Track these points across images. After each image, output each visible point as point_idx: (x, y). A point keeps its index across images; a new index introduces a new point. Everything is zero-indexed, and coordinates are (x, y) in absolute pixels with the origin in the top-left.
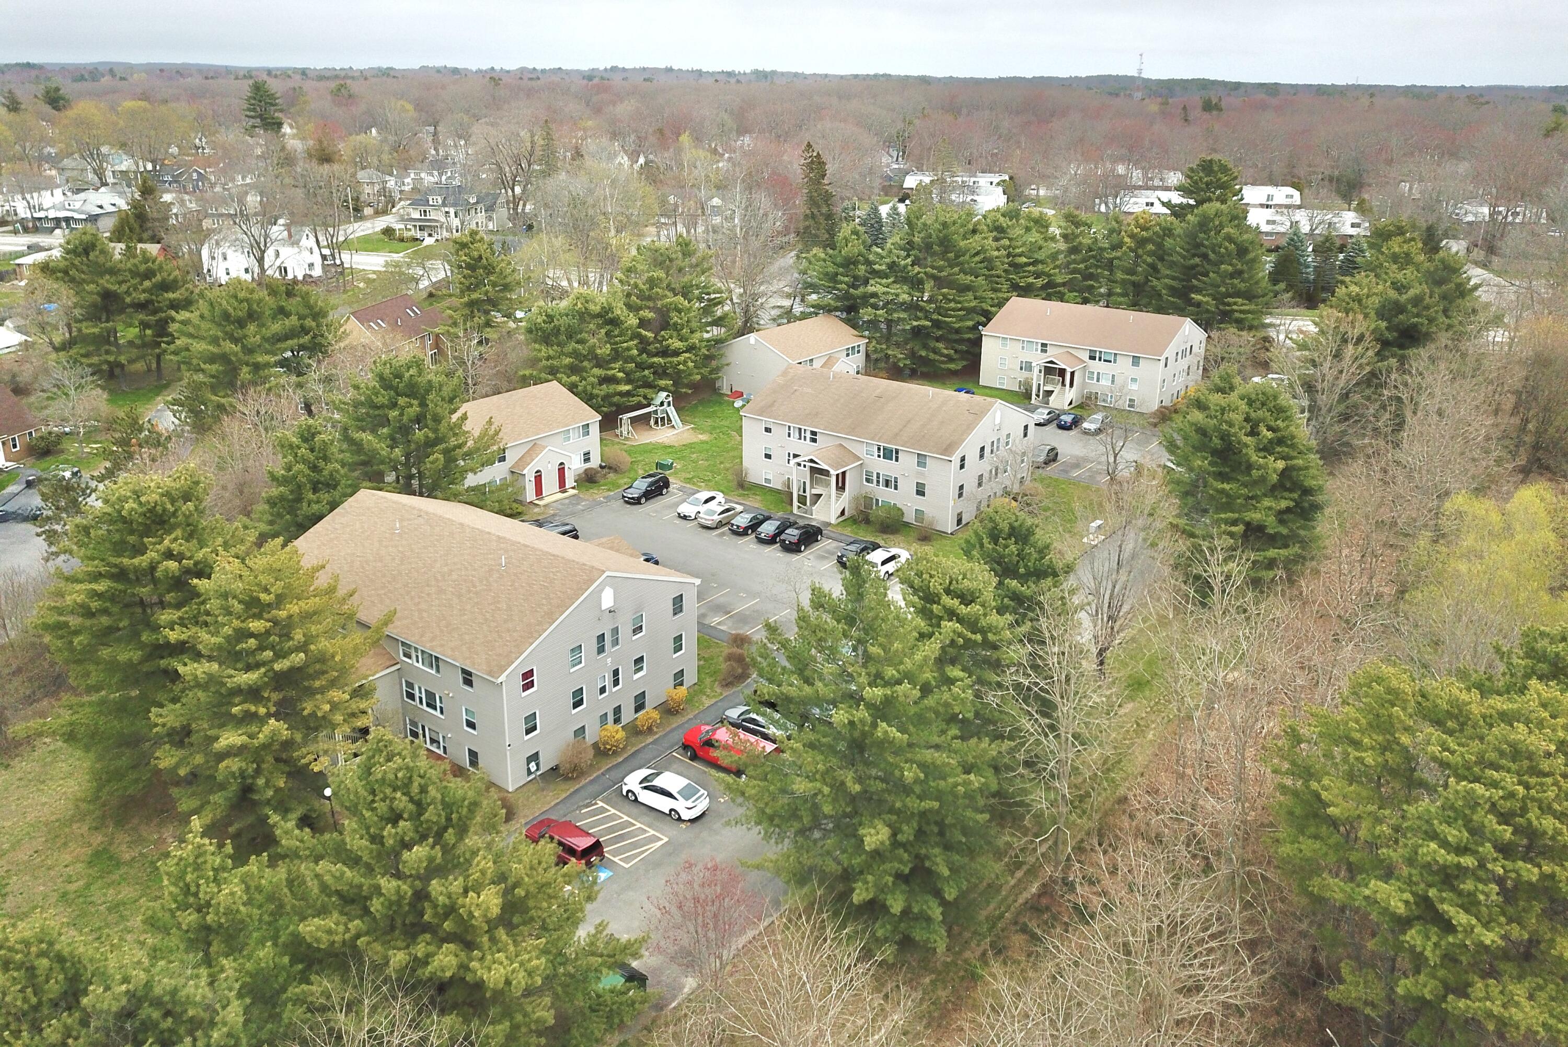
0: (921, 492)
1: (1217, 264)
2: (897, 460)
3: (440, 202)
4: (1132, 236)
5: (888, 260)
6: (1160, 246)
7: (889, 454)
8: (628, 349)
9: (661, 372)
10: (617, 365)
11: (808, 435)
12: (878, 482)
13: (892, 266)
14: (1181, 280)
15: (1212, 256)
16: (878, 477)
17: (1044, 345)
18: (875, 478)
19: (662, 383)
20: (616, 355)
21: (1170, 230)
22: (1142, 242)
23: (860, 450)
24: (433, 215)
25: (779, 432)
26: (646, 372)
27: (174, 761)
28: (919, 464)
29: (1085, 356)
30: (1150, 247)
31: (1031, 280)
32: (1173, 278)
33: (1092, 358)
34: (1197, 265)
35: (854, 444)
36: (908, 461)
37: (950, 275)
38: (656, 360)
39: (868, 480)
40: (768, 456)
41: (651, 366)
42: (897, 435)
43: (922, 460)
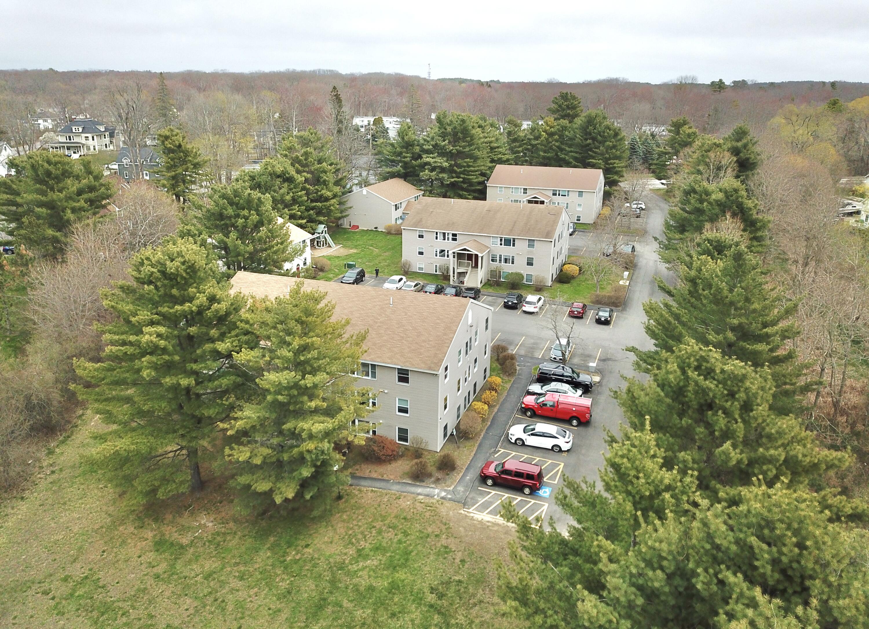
0: (530, 263)
1: (602, 142)
2: (514, 245)
3: (81, 130)
4: (545, 131)
5: (433, 143)
6: (561, 136)
7: (508, 242)
8: (301, 197)
9: (319, 213)
10: (296, 207)
11: (451, 237)
12: (500, 260)
13: (436, 146)
14: (580, 153)
15: (599, 138)
16: (500, 257)
17: (525, 189)
18: (498, 259)
19: (322, 218)
20: (294, 201)
21: (566, 127)
22: (551, 135)
23: (489, 242)
24: (76, 140)
25: (429, 237)
26: (312, 212)
27: (248, 454)
28: (529, 246)
29: (550, 194)
30: (556, 137)
31: (500, 156)
32: (576, 152)
33: (554, 194)
34: (590, 144)
35: (483, 238)
36: (521, 246)
37: (470, 151)
38: (314, 204)
39: (493, 260)
40: (421, 253)
41: (313, 208)
42: (511, 230)
43: (531, 243)
